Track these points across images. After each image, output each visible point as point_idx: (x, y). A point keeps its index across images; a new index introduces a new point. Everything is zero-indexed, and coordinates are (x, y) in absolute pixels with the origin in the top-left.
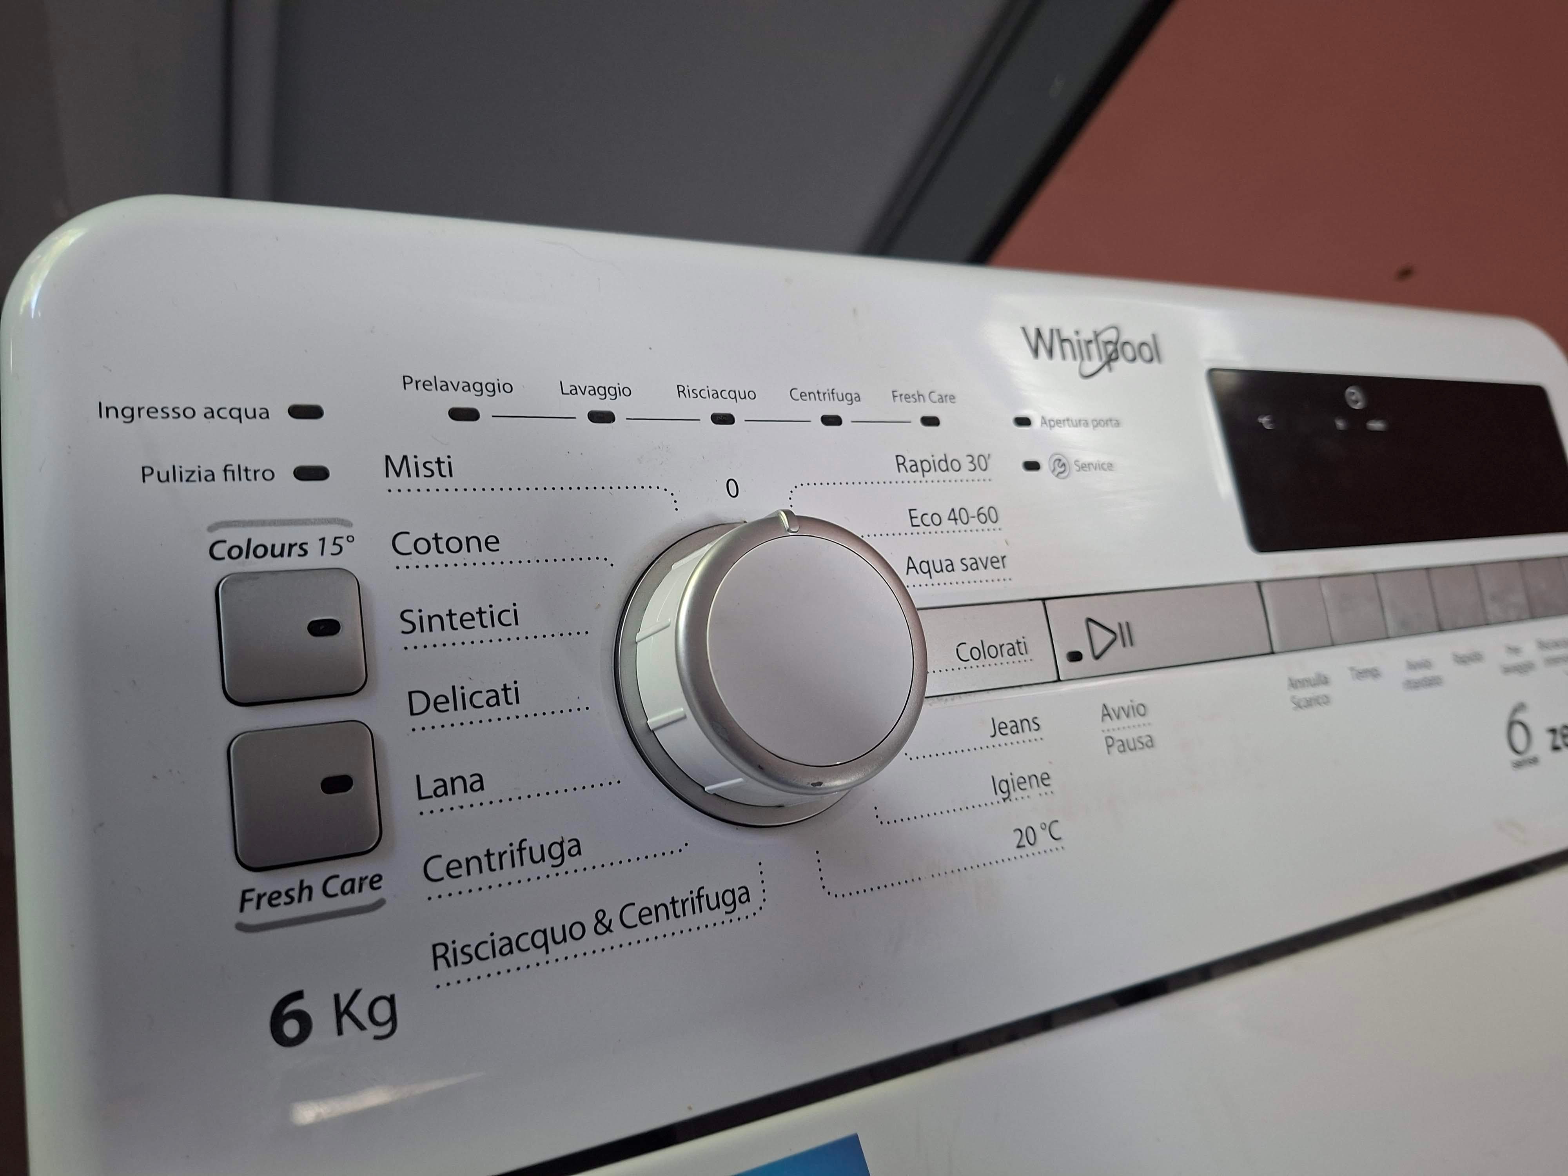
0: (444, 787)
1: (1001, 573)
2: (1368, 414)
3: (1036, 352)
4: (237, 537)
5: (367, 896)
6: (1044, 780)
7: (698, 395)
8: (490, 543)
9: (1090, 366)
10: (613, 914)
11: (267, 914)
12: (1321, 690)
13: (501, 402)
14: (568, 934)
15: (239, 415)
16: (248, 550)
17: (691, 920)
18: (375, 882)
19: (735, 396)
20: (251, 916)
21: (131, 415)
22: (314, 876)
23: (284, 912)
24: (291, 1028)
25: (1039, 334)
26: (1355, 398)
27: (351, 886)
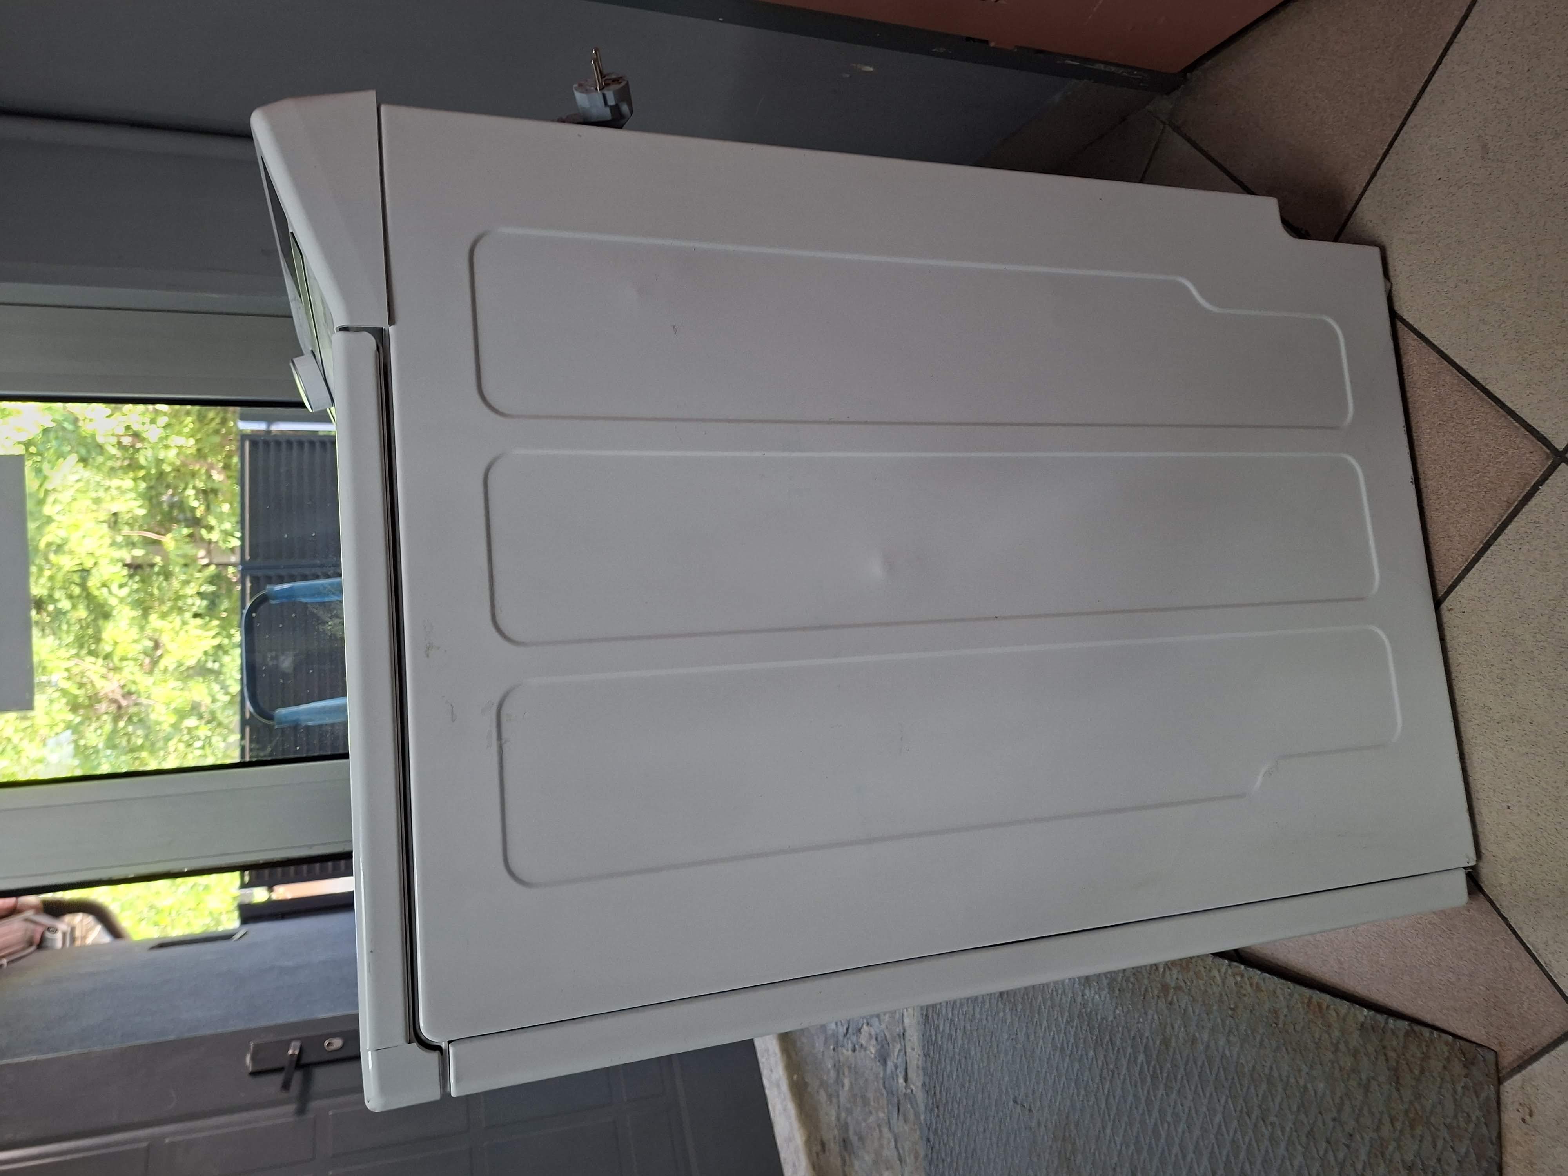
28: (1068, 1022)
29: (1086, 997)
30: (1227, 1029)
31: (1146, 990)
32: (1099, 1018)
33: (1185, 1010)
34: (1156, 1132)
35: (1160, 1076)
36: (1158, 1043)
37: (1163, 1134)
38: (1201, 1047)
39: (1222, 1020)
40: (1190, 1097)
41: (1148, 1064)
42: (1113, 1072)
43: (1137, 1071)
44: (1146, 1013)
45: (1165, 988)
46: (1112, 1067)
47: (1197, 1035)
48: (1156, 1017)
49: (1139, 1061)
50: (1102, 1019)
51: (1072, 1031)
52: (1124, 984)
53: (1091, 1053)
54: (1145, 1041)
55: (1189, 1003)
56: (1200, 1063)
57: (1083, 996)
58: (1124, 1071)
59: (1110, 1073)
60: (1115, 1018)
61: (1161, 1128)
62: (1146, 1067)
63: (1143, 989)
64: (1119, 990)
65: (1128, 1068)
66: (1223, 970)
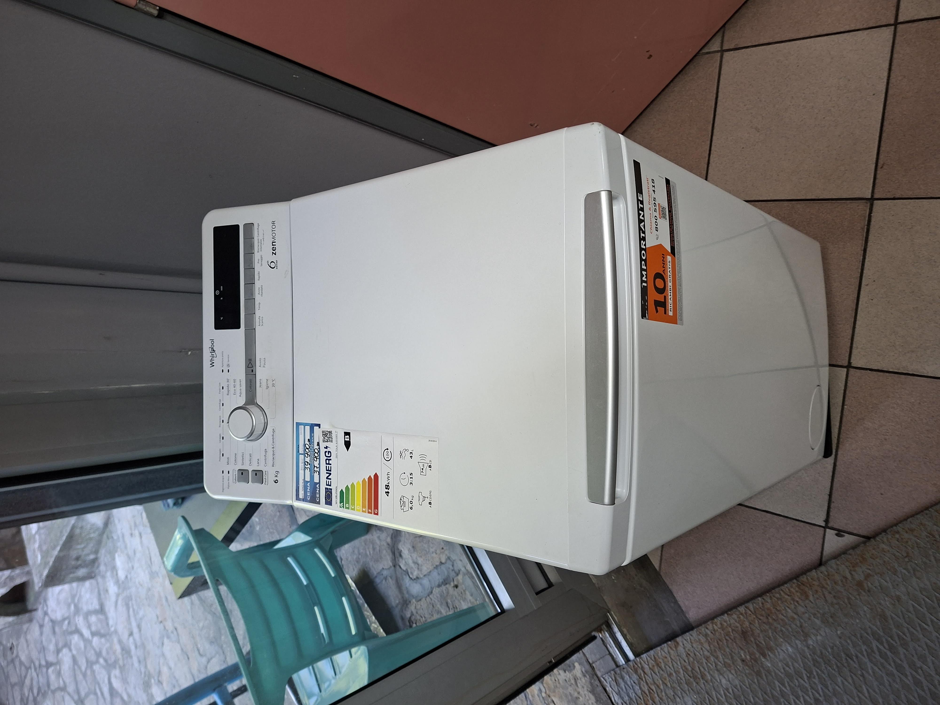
0: (258, 463)
1: (242, 380)
2: (220, 290)
3: (213, 366)
4: (234, 480)
5: (267, 472)
6: (267, 380)
7: (220, 425)
8: (236, 454)
9: (215, 356)
10: (273, 446)
11: (267, 482)
12: (261, 319)
13: (221, 450)
14: (273, 452)
15: (223, 479)
16: (235, 479)
17: (275, 437)
18: (266, 471)
19: (220, 419)
20: (267, 484)
21: (223, 489)
22: (264, 477)
23: (267, 481)
24: (277, 481)
25: (211, 364)
26: (218, 293)
27: (266, 474)
28: (809, 678)
29: (811, 647)
30: (912, 572)
31: (849, 598)
32: (830, 650)
33: (880, 586)
34: (917, 683)
35: (894, 643)
36: (879, 623)
37: (922, 679)
38: (904, 598)
39: (904, 569)
40: (921, 636)
41: (882, 643)
42: (863, 675)
43: (878, 657)
44: (858, 613)
45: (860, 584)
46: (859, 672)
47: (898, 593)
48: (866, 609)
49: (875, 648)
50: (832, 648)
51: (816, 681)
52: (832, 609)
53: (839, 680)
54: (869, 631)
55: (880, 579)
56: (911, 609)
57: (808, 648)
58: (869, 665)
59: (861, 678)
60: (840, 638)
61: (918, 677)
62: (881, 647)
63: (846, 600)
64: (832, 617)
65: (871, 661)
66: (885, 540)
